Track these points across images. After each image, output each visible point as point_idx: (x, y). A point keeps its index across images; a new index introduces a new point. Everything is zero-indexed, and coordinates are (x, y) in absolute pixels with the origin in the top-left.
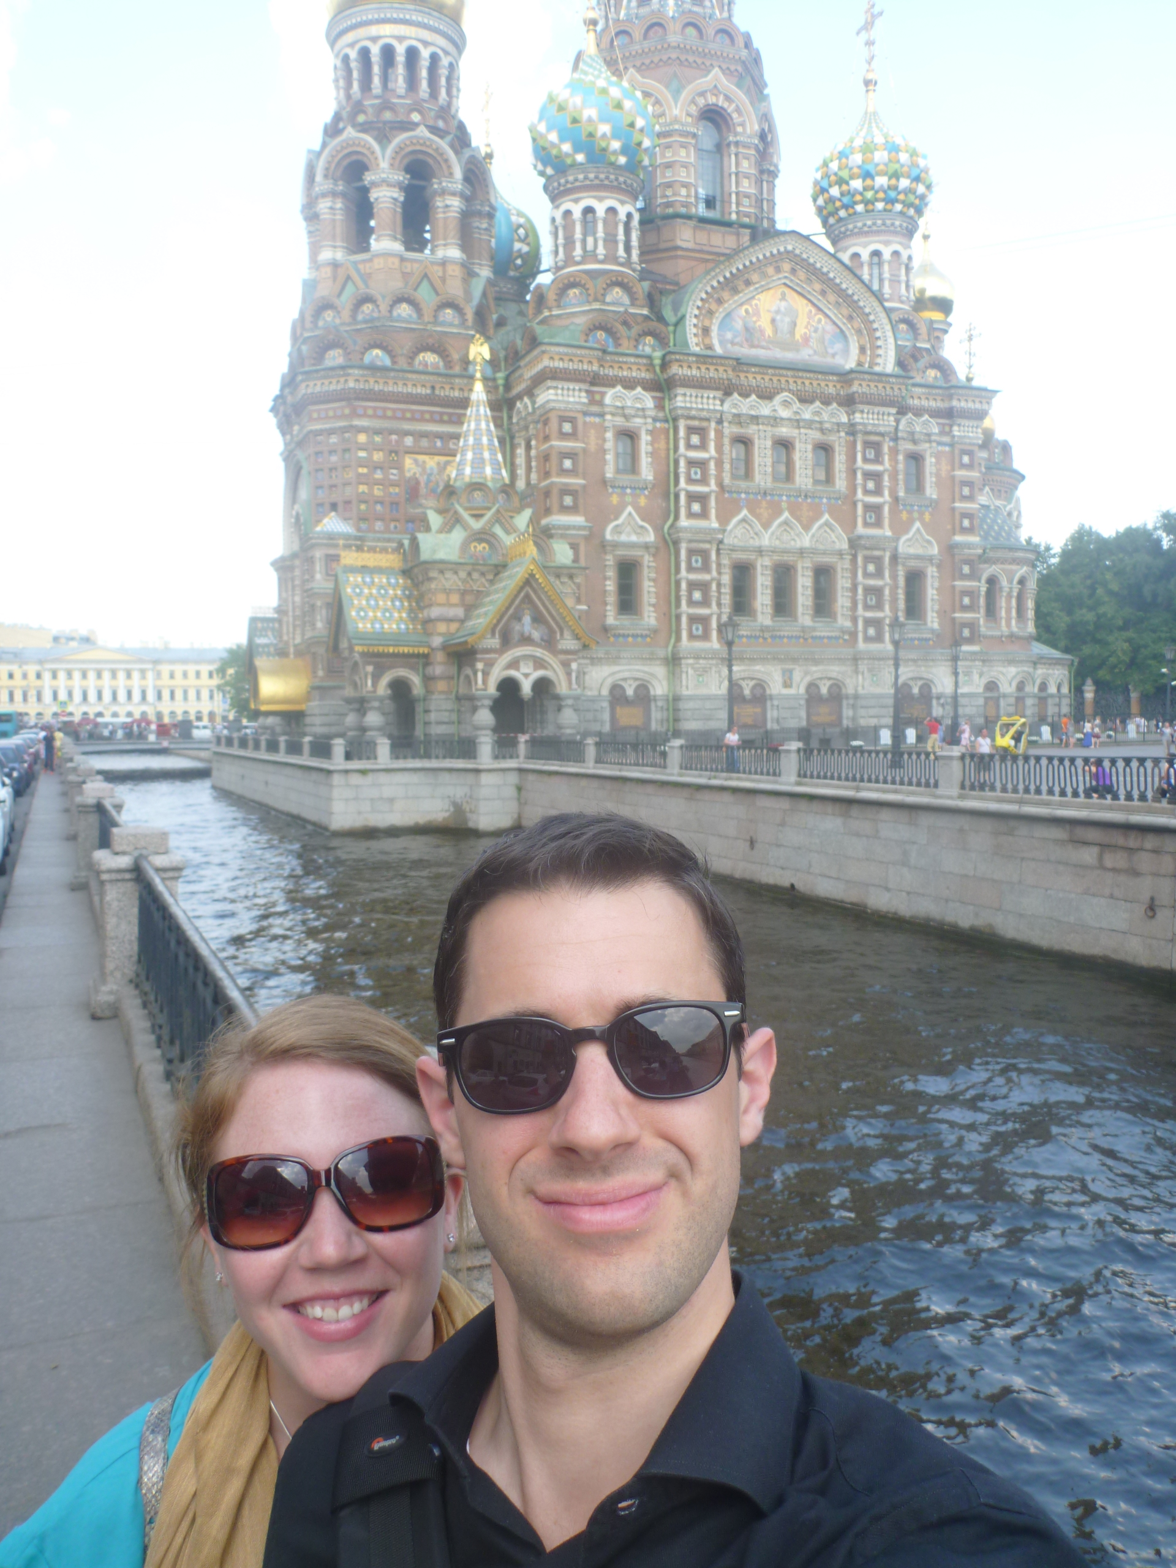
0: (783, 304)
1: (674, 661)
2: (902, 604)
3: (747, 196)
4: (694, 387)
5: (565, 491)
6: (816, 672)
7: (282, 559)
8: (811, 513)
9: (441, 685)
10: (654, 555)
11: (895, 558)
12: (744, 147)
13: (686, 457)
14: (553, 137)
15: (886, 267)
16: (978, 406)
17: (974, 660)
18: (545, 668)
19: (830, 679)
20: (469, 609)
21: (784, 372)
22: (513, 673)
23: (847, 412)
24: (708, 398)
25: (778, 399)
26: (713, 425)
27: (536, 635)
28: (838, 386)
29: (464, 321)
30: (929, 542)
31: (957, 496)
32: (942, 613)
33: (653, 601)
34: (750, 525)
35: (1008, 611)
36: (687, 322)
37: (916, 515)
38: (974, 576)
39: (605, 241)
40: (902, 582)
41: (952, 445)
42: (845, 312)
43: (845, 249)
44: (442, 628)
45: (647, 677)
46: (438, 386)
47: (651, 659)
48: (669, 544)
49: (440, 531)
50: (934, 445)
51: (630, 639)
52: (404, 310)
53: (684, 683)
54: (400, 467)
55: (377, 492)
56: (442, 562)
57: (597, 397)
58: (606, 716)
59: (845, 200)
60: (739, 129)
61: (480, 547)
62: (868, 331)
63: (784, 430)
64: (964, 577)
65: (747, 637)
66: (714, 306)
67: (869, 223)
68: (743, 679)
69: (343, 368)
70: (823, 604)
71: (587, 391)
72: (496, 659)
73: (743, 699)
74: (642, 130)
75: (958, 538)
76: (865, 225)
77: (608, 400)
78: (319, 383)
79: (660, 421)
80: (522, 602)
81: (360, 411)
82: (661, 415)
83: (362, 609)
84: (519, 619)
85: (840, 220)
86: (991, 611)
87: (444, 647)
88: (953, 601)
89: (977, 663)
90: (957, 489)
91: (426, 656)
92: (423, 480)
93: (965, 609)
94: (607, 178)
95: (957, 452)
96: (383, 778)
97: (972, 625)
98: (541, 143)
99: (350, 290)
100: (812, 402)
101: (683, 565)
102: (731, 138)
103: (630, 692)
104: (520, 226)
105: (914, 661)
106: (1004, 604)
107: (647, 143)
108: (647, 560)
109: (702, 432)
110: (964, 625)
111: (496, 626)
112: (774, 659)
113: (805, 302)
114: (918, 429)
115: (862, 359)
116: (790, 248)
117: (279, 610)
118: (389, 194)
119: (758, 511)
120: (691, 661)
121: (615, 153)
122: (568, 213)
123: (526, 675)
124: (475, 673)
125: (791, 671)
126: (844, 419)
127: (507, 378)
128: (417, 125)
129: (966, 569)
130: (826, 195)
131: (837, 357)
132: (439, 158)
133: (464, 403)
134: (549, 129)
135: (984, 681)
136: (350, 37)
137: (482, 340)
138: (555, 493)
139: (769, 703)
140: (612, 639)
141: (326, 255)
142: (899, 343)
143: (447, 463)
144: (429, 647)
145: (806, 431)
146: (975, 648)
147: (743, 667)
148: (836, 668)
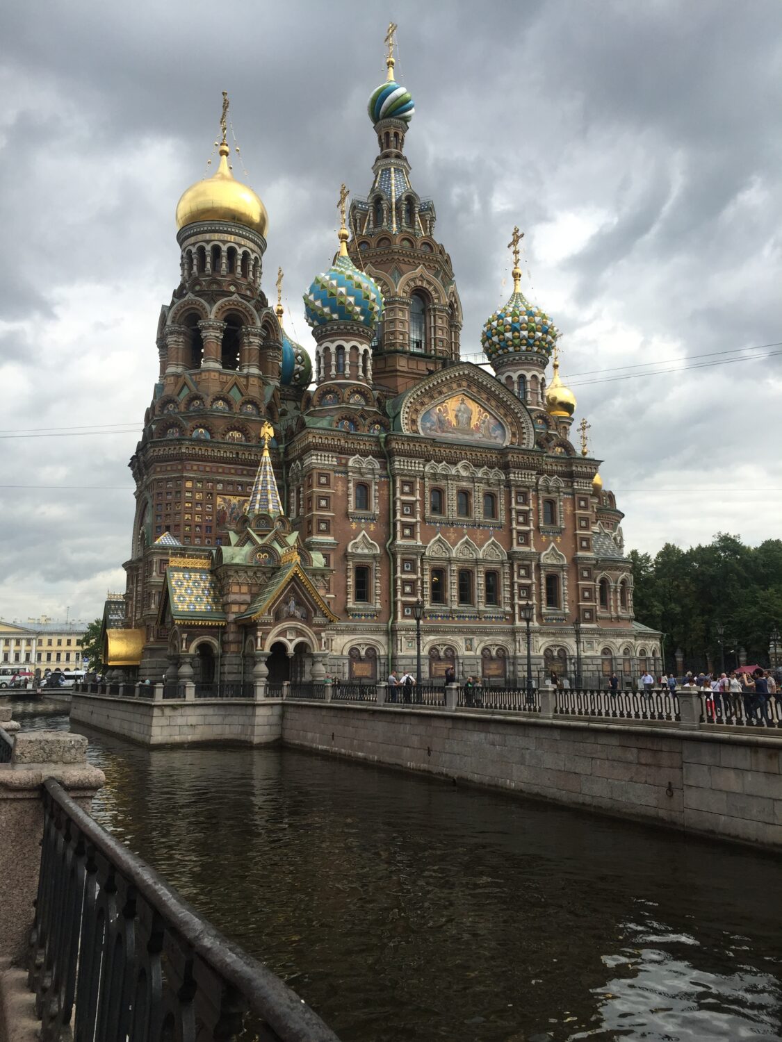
0: (463, 406)
1: (392, 633)
2: (544, 596)
3: (441, 340)
4: (406, 456)
5: (322, 520)
6: (487, 640)
7: (131, 562)
8: (482, 537)
9: (233, 647)
10: (379, 562)
11: (538, 566)
12: (439, 311)
13: (400, 499)
14: (318, 303)
15: (529, 385)
16: (589, 470)
17: (594, 634)
18: (304, 636)
19: (497, 645)
20: (255, 596)
21: (464, 448)
22: (282, 639)
23: (506, 475)
24: (415, 463)
25: (460, 465)
26: (418, 480)
27: (298, 614)
28: (499, 458)
29: (259, 412)
30: (560, 555)
31: (578, 527)
32: (571, 602)
33: (378, 592)
34: (443, 544)
35: (616, 601)
36: (402, 416)
37: (551, 538)
38: (589, 578)
39: (350, 366)
40: (543, 581)
41: (573, 495)
42: (502, 411)
43: (503, 374)
44: (235, 608)
45: (374, 643)
46: (240, 453)
47: (376, 631)
48: (389, 555)
49: (237, 545)
50: (562, 494)
51: (363, 617)
52: (221, 404)
53: (399, 647)
54: (214, 504)
55: (197, 519)
56: (237, 565)
57: (344, 461)
58: (347, 669)
59: (502, 344)
60: (436, 301)
61: (263, 556)
62: (517, 423)
63: (464, 483)
64: (584, 579)
65: (441, 616)
66: (418, 407)
67: (517, 358)
68: (439, 645)
69: (178, 440)
70: (492, 596)
71: (336, 458)
72: (271, 630)
73: (439, 659)
74: (374, 301)
75: (580, 554)
76: (514, 359)
77: (350, 463)
78: (162, 449)
79: (384, 477)
80: (289, 592)
81: (188, 467)
82: (384, 473)
83: (181, 595)
84: (287, 603)
85: (499, 355)
86: (604, 602)
87: (236, 621)
88: (578, 593)
89: (596, 636)
90: (577, 522)
91: (223, 627)
92: (228, 512)
93: (585, 599)
94: (352, 328)
95: (576, 499)
96: (188, 711)
97: (591, 611)
98: (311, 306)
99: (185, 391)
100: (482, 467)
101: (399, 569)
102: (431, 306)
103: (363, 653)
104: (299, 354)
105: (553, 634)
106: (612, 596)
107: (377, 308)
108: (375, 566)
109: (411, 485)
110: (585, 610)
111: (271, 607)
112: (460, 631)
113: (477, 405)
114: (551, 484)
115: (514, 440)
116: (466, 372)
117: (125, 596)
118: (213, 334)
119: (448, 534)
120: (404, 633)
121: (357, 313)
122: (327, 349)
123: (291, 641)
124: (256, 640)
125: (471, 640)
126: (503, 477)
127: (286, 448)
128: (233, 293)
129: (585, 574)
130: (490, 341)
131: (498, 439)
132: (246, 314)
133: (257, 463)
134: (316, 299)
135: (600, 648)
136: (192, 240)
137: (269, 425)
138: (315, 520)
139: (456, 661)
140: (351, 617)
141: (171, 369)
142: (537, 430)
143: (245, 501)
144: (226, 621)
145: (479, 485)
146: (594, 626)
147: (438, 637)
148: (501, 638)
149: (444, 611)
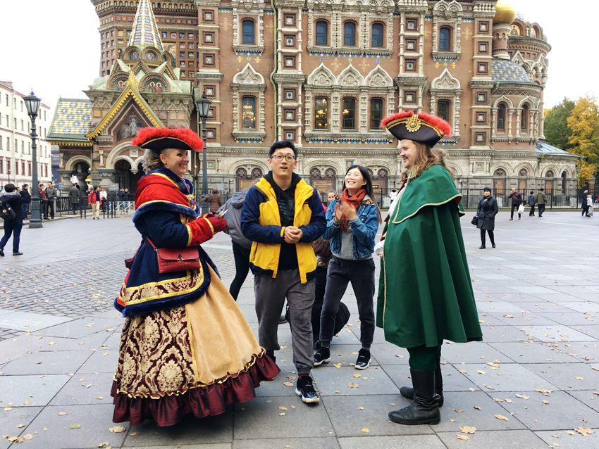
5: (207, 54)
6: (368, 162)
8: (368, 65)
10: (264, 92)
11: (428, 93)
13: (281, 31)
17: (485, 155)
19: (379, 166)
23: (396, 1)
26: (300, 11)
30: (454, 81)
31: (476, 51)
32: (462, 126)
33: (263, 119)
34: (326, 73)
35: (514, 124)
37: (445, 64)
38: (484, 102)
40: (434, 106)
41: (473, 19)
48: (272, 84)
50: (460, 19)
58: (234, 186)
63: (351, 13)
64: (478, 103)
65: (323, 140)
68: (320, 166)
70: (376, 121)
72: (112, 149)
73: (321, 179)
75: (476, 78)
81: (118, 18)
82: (269, 7)
83: (62, 121)
86: (501, 126)
88: (471, 117)
89: (487, 157)
90: (476, 47)
93: (478, 123)
95: (476, 22)
97: (483, 134)
101: (280, 97)
103: (249, 172)
106: (510, 120)
108: (261, 96)
109: (293, 16)
110: (478, 134)
112: (340, 154)
114: (448, 10)
119: (332, 64)
123: (134, 159)
129: (481, 98)
135: (493, 169)
138: (201, 55)
139: (337, 180)
140: (237, 142)
145: (366, 13)
146: (486, 148)
147: (319, 159)
148: (384, 160)
149: (327, 136)
